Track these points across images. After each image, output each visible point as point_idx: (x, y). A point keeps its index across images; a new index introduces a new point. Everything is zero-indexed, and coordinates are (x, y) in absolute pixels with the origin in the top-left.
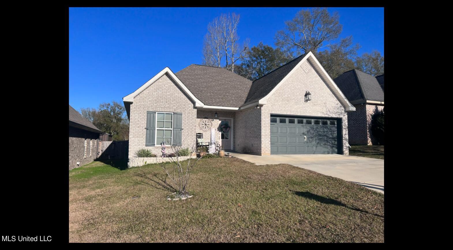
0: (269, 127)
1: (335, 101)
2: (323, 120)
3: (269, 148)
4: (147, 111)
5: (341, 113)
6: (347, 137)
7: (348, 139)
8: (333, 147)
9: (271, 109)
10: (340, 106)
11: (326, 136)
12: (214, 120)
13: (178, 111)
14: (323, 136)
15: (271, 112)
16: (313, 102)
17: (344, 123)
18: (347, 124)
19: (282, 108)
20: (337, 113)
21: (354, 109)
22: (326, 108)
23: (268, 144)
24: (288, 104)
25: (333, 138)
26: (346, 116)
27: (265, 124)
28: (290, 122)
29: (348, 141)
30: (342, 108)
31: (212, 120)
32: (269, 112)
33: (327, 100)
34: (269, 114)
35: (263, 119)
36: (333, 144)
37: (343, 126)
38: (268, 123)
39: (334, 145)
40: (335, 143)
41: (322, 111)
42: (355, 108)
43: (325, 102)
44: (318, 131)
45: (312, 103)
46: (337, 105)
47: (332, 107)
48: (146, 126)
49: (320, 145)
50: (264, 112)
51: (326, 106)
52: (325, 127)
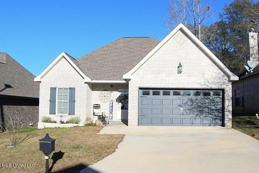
0: (136, 100)
1: (216, 70)
2: (204, 91)
3: (137, 119)
4: (51, 88)
5: (224, 83)
6: (230, 108)
7: (231, 111)
8: (216, 119)
9: (139, 82)
10: (222, 75)
11: (207, 108)
12: (113, 92)
13: (72, 86)
14: (203, 108)
15: (139, 85)
16: (188, 73)
17: (227, 94)
18: (231, 94)
19: (151, 81)
20: (219, 84)
21: (236, 78)
22: (204, 78)
23: (136, 116)
24: (158, 77)
25: (217, 110)
26: (230, 86)
27: (133, 97)
28: (164, 94)
29: (231, 113)
30: (225, 78)
31: (111, 92)
32: (137, 85)
33: (205, 70)
34: (138, 87)
35: (131, 93)
36: (216, 116)
37: (226, 97)
38: (136, 96)
39: (218, 116)
40: (218, 114)
41: (199, 82)
42: (238, 78)
43: (203, 72)
44: (197, 103)
45: (187, 75)
46: (218, 75)
47: (212, 77)
48: (49, 99)
49: (200, 117)
50: (131, 85)
51: (204, 77)
52: (207, 98)
